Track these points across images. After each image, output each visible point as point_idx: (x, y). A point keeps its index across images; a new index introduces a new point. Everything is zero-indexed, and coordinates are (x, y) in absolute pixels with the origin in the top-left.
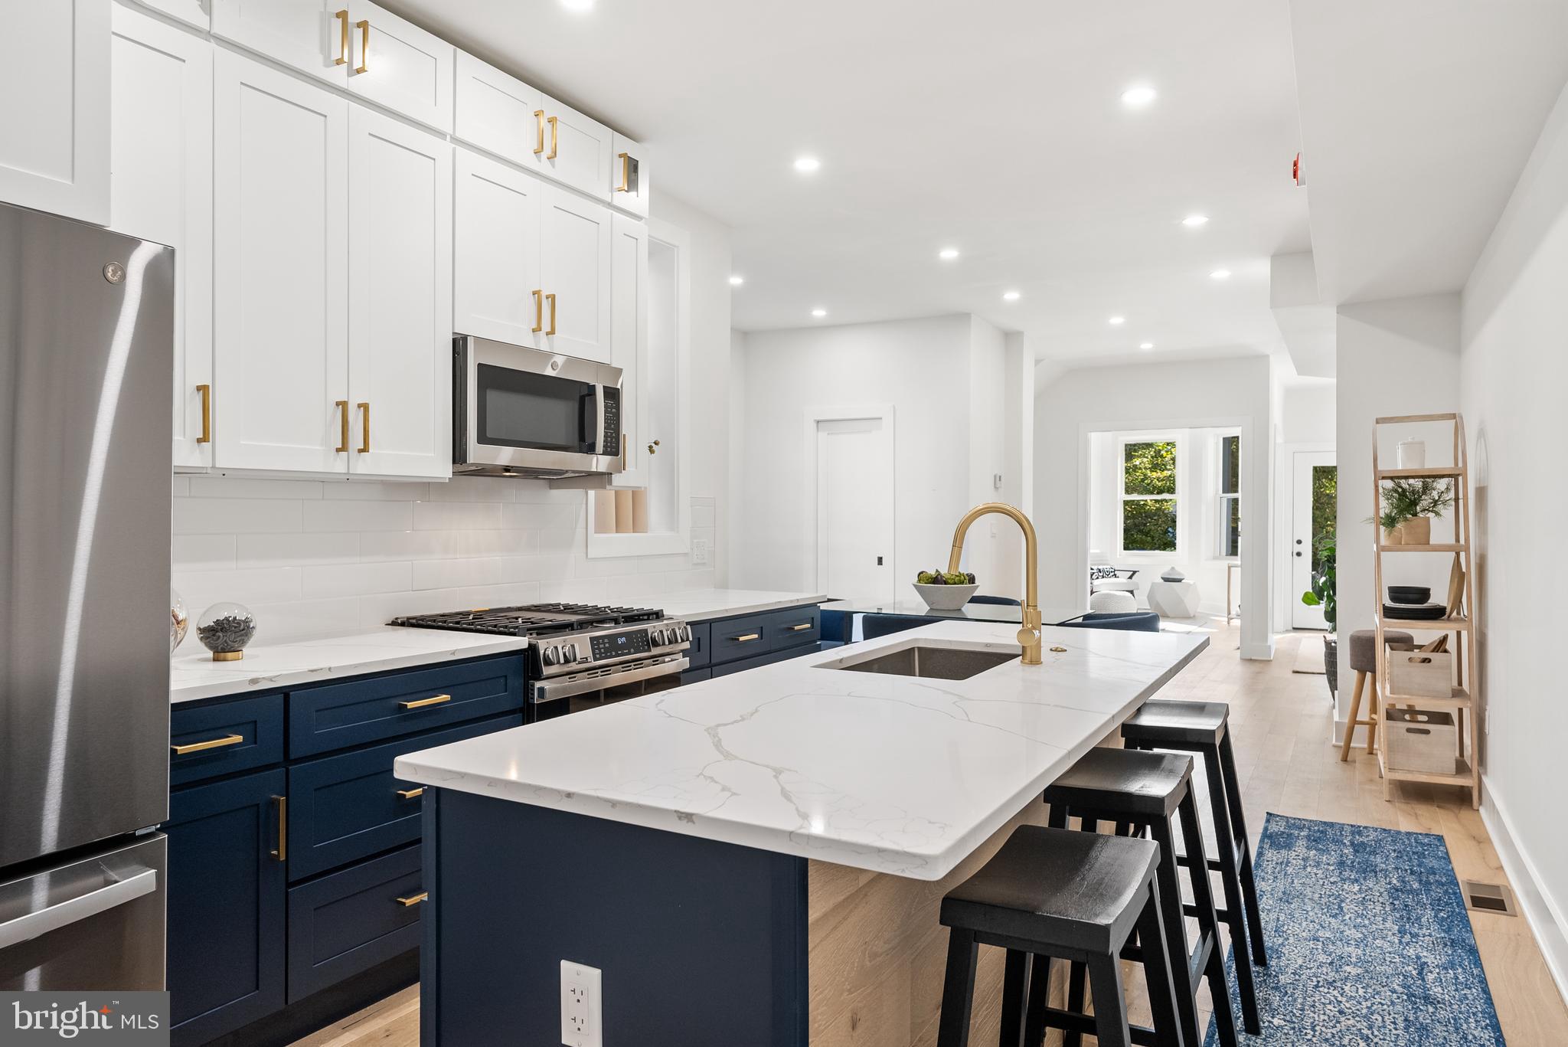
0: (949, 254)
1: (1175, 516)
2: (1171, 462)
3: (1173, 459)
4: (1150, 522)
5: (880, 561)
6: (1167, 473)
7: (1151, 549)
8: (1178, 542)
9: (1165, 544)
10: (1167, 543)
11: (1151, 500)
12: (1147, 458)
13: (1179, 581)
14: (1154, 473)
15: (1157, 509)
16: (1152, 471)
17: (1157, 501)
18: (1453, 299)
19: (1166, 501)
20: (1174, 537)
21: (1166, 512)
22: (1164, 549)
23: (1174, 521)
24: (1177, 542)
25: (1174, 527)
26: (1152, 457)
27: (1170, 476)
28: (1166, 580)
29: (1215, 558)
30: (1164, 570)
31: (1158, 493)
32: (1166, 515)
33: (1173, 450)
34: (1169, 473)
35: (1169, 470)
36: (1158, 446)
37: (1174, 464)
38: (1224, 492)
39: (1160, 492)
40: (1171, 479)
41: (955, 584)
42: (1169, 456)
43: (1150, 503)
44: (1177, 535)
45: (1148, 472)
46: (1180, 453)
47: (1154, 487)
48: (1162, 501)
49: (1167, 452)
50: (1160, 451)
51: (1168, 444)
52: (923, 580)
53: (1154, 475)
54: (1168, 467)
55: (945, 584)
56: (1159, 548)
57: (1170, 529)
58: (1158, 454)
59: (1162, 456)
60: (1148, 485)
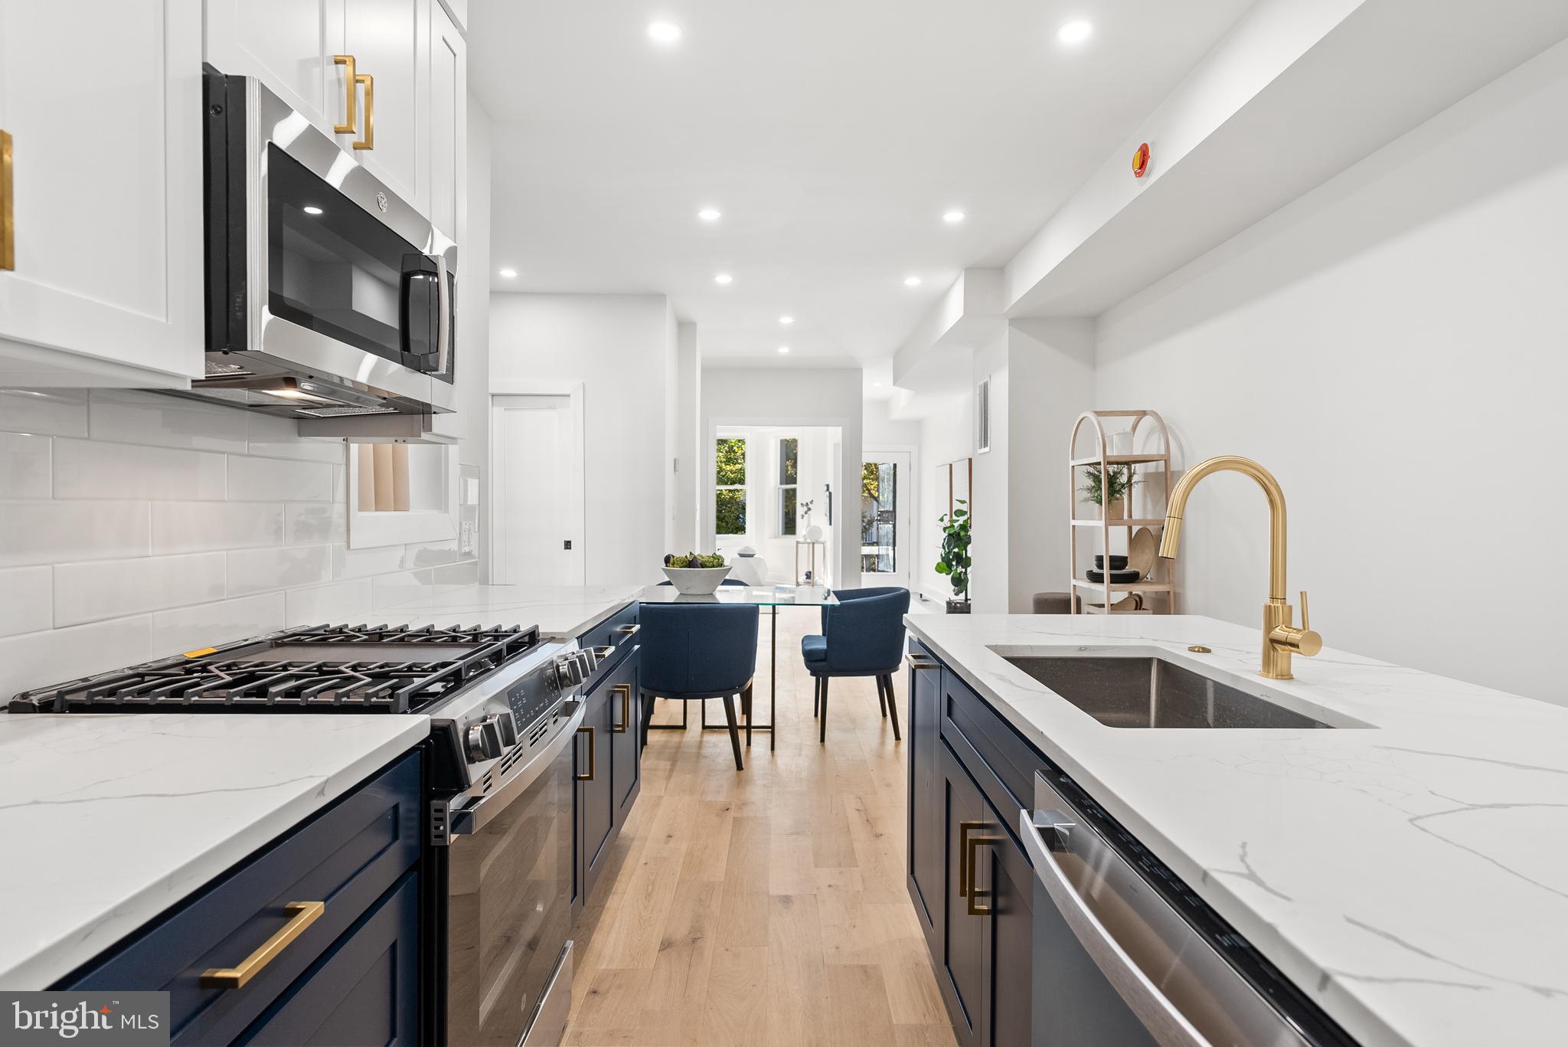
0: (709, 215)
1: (745, 503)
2: (742, 457)
3: (743, 454)
4: (724, 509)
5: (568, 545)
6: (738, 466)
7: (726, 533)
8: (748, 526)
9: (737, 528)
10: (740, 529)
11: (726, 490)
12: (722, 452)
13: (752, 556)
14: (728, 466)
15: (731, 498)
16: (726, 465)
17: (730, 491)
18: (1093, 322)
19: (738, 491)
20: (744, 522)
21: (738, 500)
22: (736, 533)
23: (744, 509)
24: (746, 526)
25: (744, 513)
26: (726, 452)
27: (741, 469)
28: (742, 555)
29: (775, 537)
30: (739, 549)
31: (731, 484)
32: (737, 503)
33: (743, 446)
34: (740, 466)
35: (740, 464)
36: (731, 442)
37: (744, 458)
38: (781, 484)
39: (733, 483)
40: (742, 471)
41: (713, 566)
42: (740, 452)
43: (724, 492)
44: (746, 521)
45: (723, 464)
46: (748, 449)
47: (728, 479)
48: (734, 490)
49: (738, 448)
50: (733, 446)
51: (739, 441)
52: (677, 564)
53: (728, 468)
54: (739, 461)
55: (703, 567)
56: (732, 532)
57: (741, 516)
58: (731, 450)
59: (734, 451)
60: (723, 476)
